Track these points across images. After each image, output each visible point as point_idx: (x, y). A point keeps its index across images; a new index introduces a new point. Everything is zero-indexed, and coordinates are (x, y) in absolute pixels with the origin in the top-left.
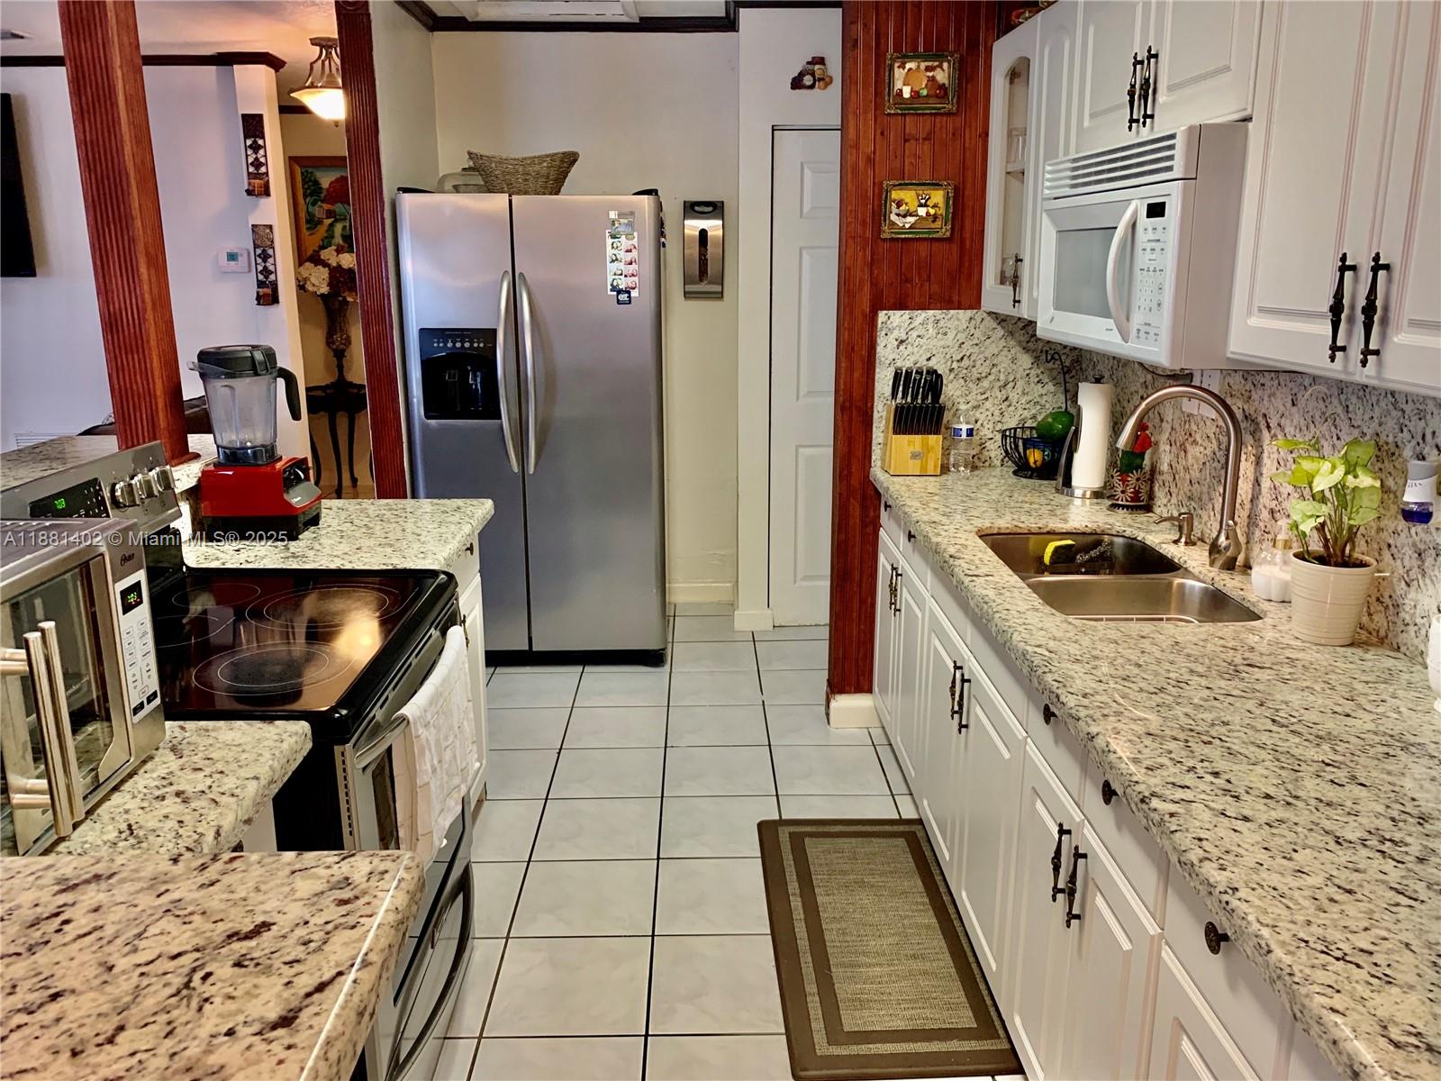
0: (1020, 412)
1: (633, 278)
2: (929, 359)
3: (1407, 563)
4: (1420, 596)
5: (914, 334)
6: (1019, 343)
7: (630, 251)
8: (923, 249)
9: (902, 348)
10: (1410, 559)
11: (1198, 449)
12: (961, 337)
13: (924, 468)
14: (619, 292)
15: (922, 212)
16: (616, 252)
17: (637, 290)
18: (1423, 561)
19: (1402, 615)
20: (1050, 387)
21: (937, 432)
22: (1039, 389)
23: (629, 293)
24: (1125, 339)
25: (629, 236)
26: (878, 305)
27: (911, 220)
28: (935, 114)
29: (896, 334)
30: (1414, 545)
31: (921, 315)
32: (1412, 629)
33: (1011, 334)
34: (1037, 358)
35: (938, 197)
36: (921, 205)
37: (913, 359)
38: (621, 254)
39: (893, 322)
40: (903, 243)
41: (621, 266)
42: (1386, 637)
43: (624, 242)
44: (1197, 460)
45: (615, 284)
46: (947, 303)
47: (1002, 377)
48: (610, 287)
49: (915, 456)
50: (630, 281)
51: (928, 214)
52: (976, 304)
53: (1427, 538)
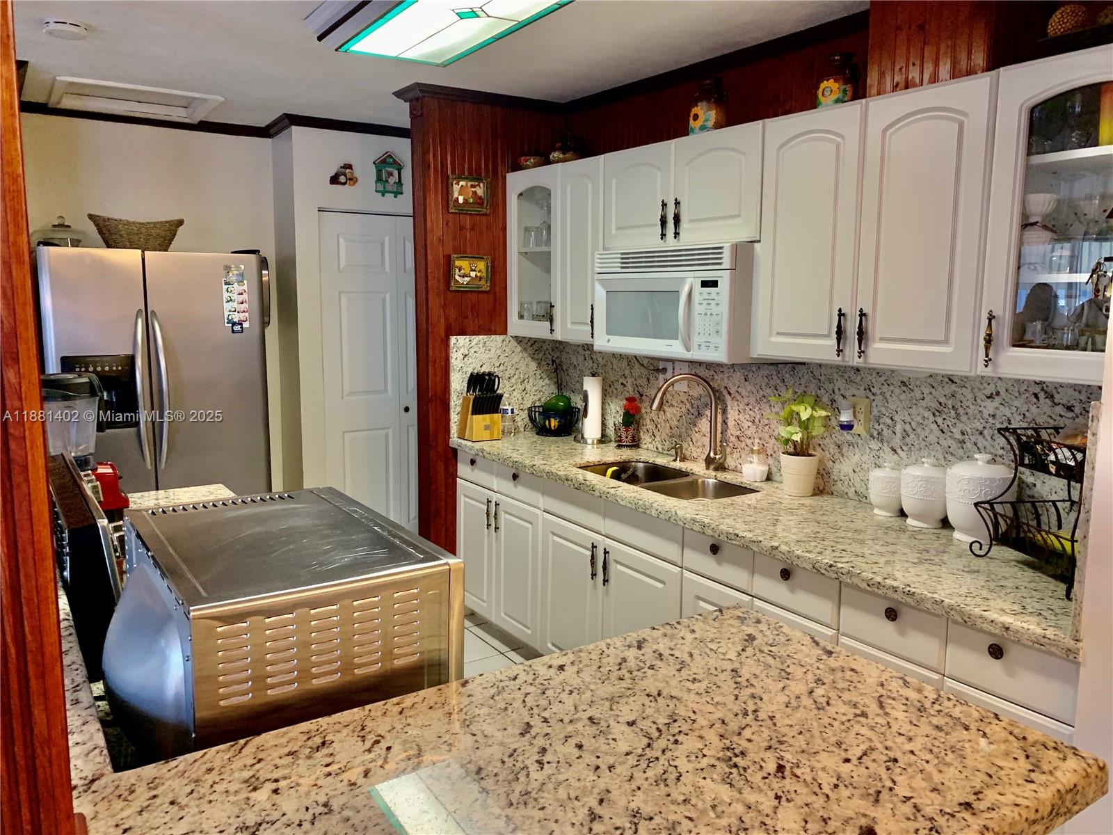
0: (532, 397)
1: (244, 314)
2: (481, 366)
3: (831, 451)
4: (842, 467)
5: (472, 350)
6: (529, 355)
7: (242, 294)
8: (474, 298)
9: (466, 359)
10: (833, 449)
11: (674, 410)
12: (499, 352)
13: (492, 435)
14: (234, 324)
15: (473, 274)
16: (231, 295)
17: (247, 322)
18: (842, 450)
19: (832, 477)
20: (547, 381)
21: (497, 412)
22: (541, 383)
23: (241, 324)
24: (688, 350)
25: (240, 282)
26: (450, 332)
27: (467, 279)
28: (476, 215)
29: (462, 351)
30: (835, 442)
31: (476, 339)
32: (839, 483)
33: (525, 349)
34: (539, 364)
35: (481, 265)
36: (472, 270)
37: (472, 366)
38: (235, 297)
39: (459, 344)
40: (462, 293)
41: (235, 305)
42: (824, 489)
43: (236, 288)
44: (674, 415)
45: (230, 318)
46: (489, 331)
47: (522, 377)
48: (226, 321)
49: (487, 428)
50: (242, 316)
51: (476, 276)
52: (504, 331)
53: (842, 438)
